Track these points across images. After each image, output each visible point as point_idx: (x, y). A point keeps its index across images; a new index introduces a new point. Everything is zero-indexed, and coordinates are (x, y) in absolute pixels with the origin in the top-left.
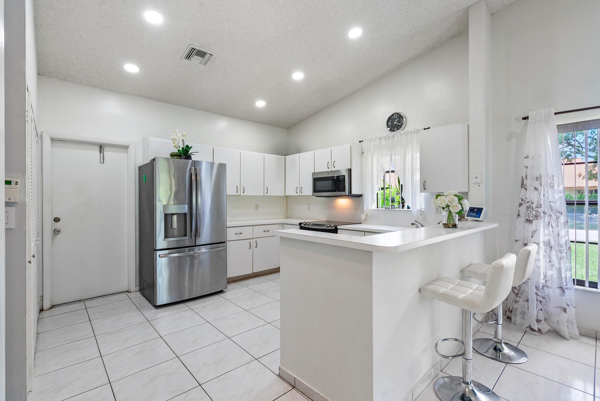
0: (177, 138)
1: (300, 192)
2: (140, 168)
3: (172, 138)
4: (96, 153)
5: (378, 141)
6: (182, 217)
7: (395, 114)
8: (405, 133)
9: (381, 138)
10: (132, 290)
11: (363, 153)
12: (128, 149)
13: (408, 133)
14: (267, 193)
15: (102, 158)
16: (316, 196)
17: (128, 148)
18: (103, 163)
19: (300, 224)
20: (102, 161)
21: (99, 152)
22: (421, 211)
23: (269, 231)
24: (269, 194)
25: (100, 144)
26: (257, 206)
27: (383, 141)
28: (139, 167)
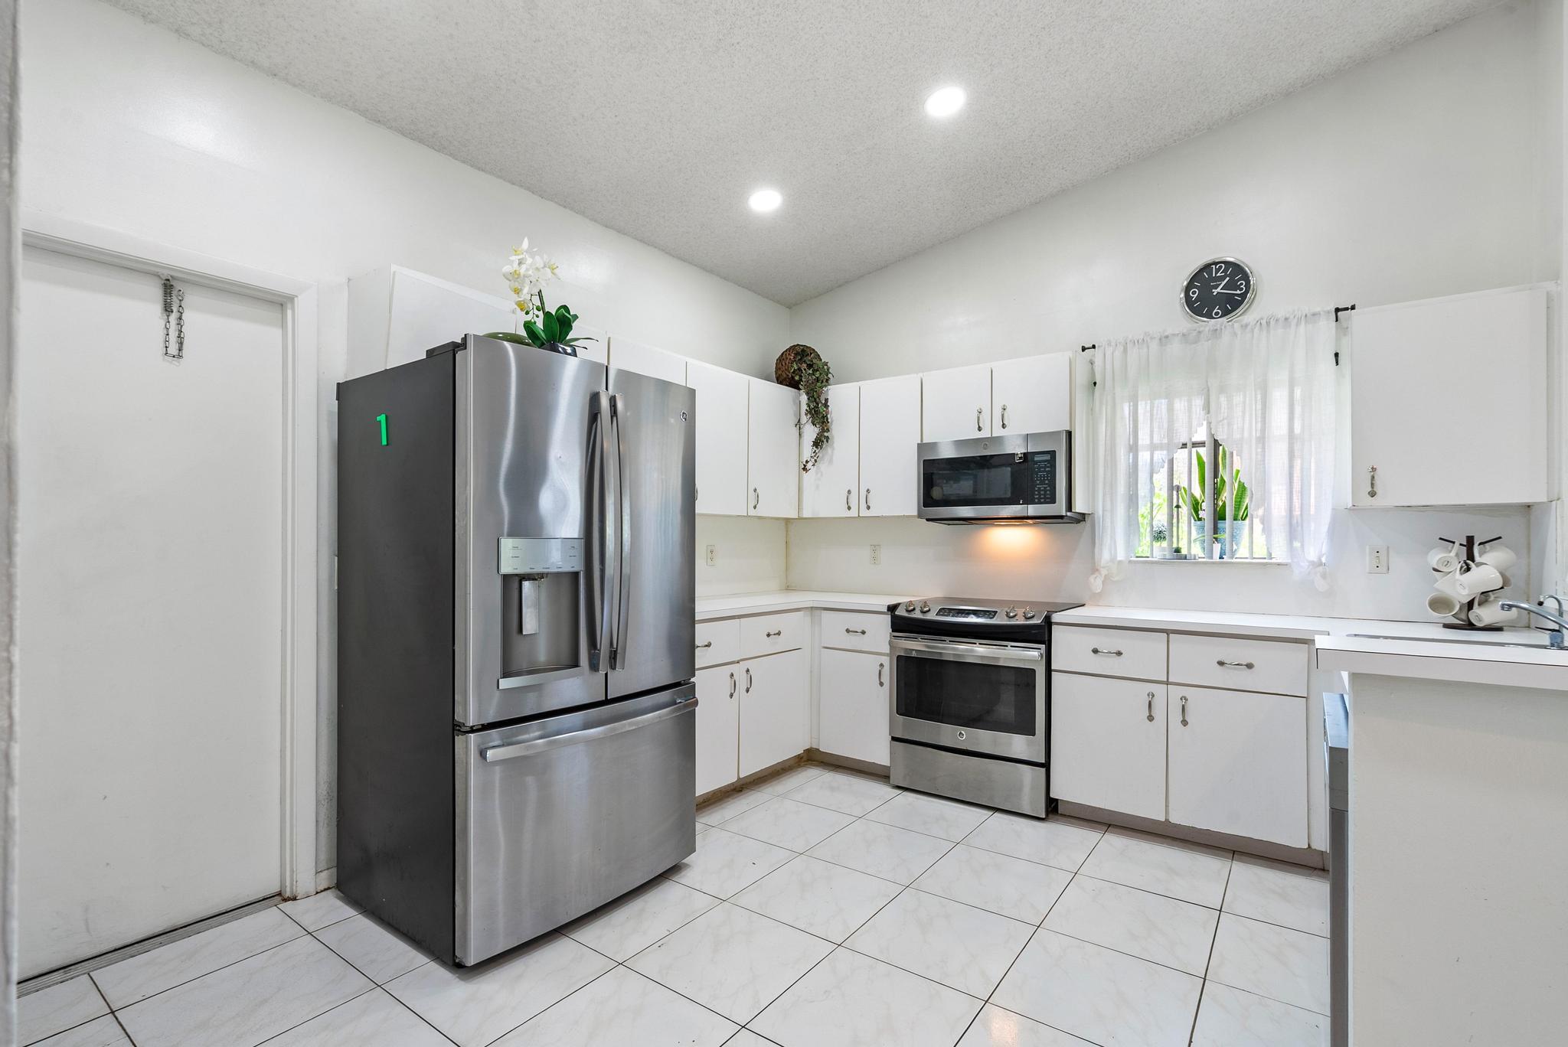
0: (530, 272)
1: (863, 505)
2: (343, 390)
3: (507, 269)
4: (147, 309)
5: (1154, 346)
6: (566, 585)
7: (1216, 263)
8: (1264, 322)
9: (1167, 337)
10: (300, 891)
11: (1095, 384)
12: (289, 312)
13: (1272, 322)
14: (755, 507)
15: (173, 334)
16: (928, 520)
17: (289, 306)
18: (180, 357)
19: (892, 609)
20: (173, 349)
21: (158, 308)
22: (1321, 564)
23: (779, 634)
24: (762, 511)
25: (166, 274)
26: (712, 552)
27: (1175, 348)
28: (338, 384)
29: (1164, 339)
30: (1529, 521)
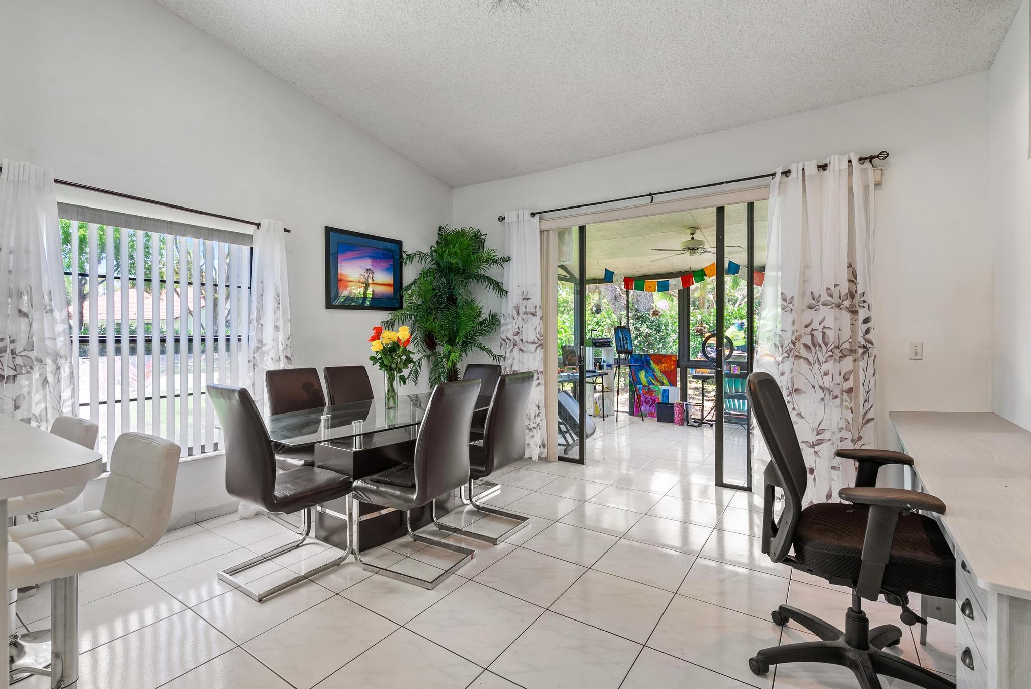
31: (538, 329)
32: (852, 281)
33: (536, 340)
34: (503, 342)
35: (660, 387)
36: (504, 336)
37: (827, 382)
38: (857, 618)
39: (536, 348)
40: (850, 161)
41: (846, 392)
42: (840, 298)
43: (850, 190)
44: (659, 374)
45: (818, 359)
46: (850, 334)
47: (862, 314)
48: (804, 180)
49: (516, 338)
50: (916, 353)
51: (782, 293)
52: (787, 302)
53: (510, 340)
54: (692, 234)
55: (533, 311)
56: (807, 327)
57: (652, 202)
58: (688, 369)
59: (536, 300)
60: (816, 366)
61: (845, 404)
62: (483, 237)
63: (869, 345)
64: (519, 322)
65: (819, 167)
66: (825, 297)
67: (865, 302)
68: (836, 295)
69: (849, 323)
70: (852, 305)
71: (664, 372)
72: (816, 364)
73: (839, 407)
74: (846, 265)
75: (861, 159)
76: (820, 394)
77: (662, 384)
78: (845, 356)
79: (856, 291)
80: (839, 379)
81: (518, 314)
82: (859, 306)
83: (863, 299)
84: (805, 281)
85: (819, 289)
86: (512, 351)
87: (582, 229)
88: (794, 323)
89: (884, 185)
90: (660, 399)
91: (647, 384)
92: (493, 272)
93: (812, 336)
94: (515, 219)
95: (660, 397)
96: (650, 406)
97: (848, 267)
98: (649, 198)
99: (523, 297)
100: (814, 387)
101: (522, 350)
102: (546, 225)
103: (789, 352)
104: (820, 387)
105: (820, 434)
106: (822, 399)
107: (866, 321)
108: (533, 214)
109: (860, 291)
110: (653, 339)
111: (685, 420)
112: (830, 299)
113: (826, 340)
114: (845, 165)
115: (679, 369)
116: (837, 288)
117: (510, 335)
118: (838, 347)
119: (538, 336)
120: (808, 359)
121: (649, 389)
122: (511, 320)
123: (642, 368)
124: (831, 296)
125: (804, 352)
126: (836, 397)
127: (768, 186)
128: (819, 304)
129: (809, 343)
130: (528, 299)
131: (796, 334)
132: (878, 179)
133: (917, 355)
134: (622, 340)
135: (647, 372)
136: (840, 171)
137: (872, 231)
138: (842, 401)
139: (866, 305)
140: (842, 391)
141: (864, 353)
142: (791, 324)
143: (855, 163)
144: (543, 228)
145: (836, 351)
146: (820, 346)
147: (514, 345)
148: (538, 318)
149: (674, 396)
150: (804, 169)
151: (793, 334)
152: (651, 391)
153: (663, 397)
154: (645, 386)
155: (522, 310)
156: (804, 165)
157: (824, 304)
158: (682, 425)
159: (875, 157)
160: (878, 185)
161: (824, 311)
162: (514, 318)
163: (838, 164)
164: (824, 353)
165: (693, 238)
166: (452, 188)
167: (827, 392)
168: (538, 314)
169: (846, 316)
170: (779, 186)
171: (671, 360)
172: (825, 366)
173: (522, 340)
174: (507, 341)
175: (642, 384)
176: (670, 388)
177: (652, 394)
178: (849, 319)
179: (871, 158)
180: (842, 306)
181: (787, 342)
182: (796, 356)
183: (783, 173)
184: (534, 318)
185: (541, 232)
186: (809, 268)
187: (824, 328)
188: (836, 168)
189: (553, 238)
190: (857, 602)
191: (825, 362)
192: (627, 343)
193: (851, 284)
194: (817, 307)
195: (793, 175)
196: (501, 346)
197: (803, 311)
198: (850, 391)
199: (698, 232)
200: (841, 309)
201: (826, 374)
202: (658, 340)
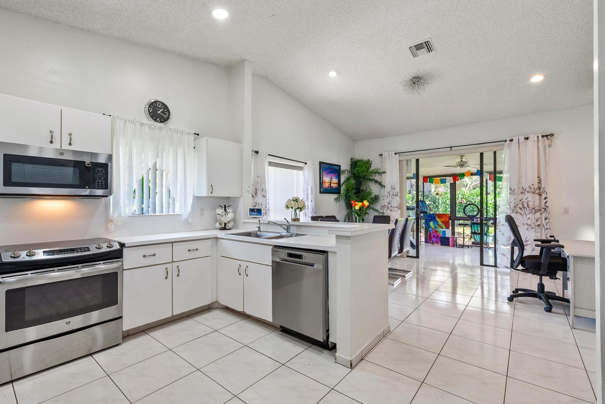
5: (138, 125)
7: (159, 102)
22: (191, 214)
27: (147, 129)
29: (142, 124)
30: (228, 201)
31: (399, 202)
32: (539, 183)
33: (398, 206)
34: (382, 207)
35: (441, 229)
36: (383, 204)
37: (529, 222)
38: (541, 286)
39: (398, 209)
40: (538, 137)
41: (537, 226)
42: (534, 189)
43: (538, 147)
44: (440, 223)
45: (525, 213)
46: (538, 204)
47: (544, 196)
48: (519, 143)
49: (389, 205)
50: (566, 211)
51: (510, 188)
52: (512, 191)
53: (386, 206)
54: (461, 158)
55: (396, 194)
56: (520, 201)
57: (451, 150)
58: (455, 221)
59: (398, 189)
60: (525, 216)
61: (537, 230)
62: (370, 162)
63: (546, 208)
64: (390, 198)
65: (525, 138)
66: (528, 189)
67: (545, 191)
68: (533, 188)
69: (538, 199)
70: (539, 192)
71: (443, 222)
72: (525, 215)
73: (534, 232)
74: (537, 177)
75: (543, 136)
76: (526, 227)
77: (442, 228)
78: (537, 212)
79: (541, 187)
80: (534, 221)
81: (389, 195)
82: (542, 193)
83: (544, 190)
84: (519, 183)
85: (526, 187)
86: (387, 210)
87: (417, 160)
88: (515, 199)
89: (552, 146)
90: (441, 235)
91: (434, 228)
92: (377, 177)
93: (523, 204)
94: (388, 155)
95: (441, 234)
96: (436, 239)
97: (538, 177)
98: (450, 148)
99: (392, 188)
100: (524, 224)
101: (392, 210)
102: (401, 158)
103: (513, 210)
104: (527, 224)
105: (527, 242)
106: (527, 229)
107: (545, 198)
108: (396, 154)
109: (543, 187)
110: (432, 206)
111: (455, 245)
112: (530, 190)
113: (529, 206)
114: (536, 138)
115: (450, 221)
116: (533, 186)
117: (386, 204)
118: (534, 209)
119: (399, 204)
120: (521, 214)
121: (435, 230)
122: (387, 198)
123: (431, 220)
124: (531, 189)
125: (519, 211)
126: (533, 228)
127: (503, 145)
128: (526, 192)
129: (521, 207)
130: (394, 189)
131: (516, 204)
132: (550, 144)
133: (566, 212)
134: (422, 206)
135: (434, 222)
136: (534, 140)
137: (547, 164)
138: (536, 229)
139: (545, 192)
140: (536, 226)
141: (544, 211)
142: (514, 199)
143: (540, 138)
144: (400, 159)
145: (533, 210)
146: (526, 208)
147: (388, 208)
148: (399, 196)
149: (448, 234)
150: (519, 139)
151: (515, 204)
152: (436, 232)
153: (442, 234)
154: (433, 229)
155: (391, 193)
156: (519, 138)
157: (527, 192)
158: (454, 247)
159: (548, 135)
160: (549, 146)
161: (528, 195)
162: (388, 197)
163: (533, 138)
164: (528, 211)
165: (462, 160)
166: (355, 141)
167: (529, 226)
168: (398, 195)
169: (537, 197)
170: (508, 146)
171: (446, 217)
172: (528, 216)
173: (391, 206)
174: (385, 206)
175: (431, 228)
176: (447, 230)
177: (437, 233)
178: (538, 197)
179: (547, 136)
180: (535, 193)
181: (512, 207)
182: (516, 212)
183: (510, 140)
184: (397, 197)
185: (399, 161)
186: (521, 177)
187: (528, 201)
188: (532, 140)
189: (405, 163)
190: (541, 280)
191: (528, 214)
192: (424, 208)
193: (539, 184)
194: (525, 193)
195: (514, 141)
196: (381, 209)
197: (519, 194)
198: (539, 225)
199: (464, 157)
200: (535, 194)
201: (529, 219)
202: (435, 207)
